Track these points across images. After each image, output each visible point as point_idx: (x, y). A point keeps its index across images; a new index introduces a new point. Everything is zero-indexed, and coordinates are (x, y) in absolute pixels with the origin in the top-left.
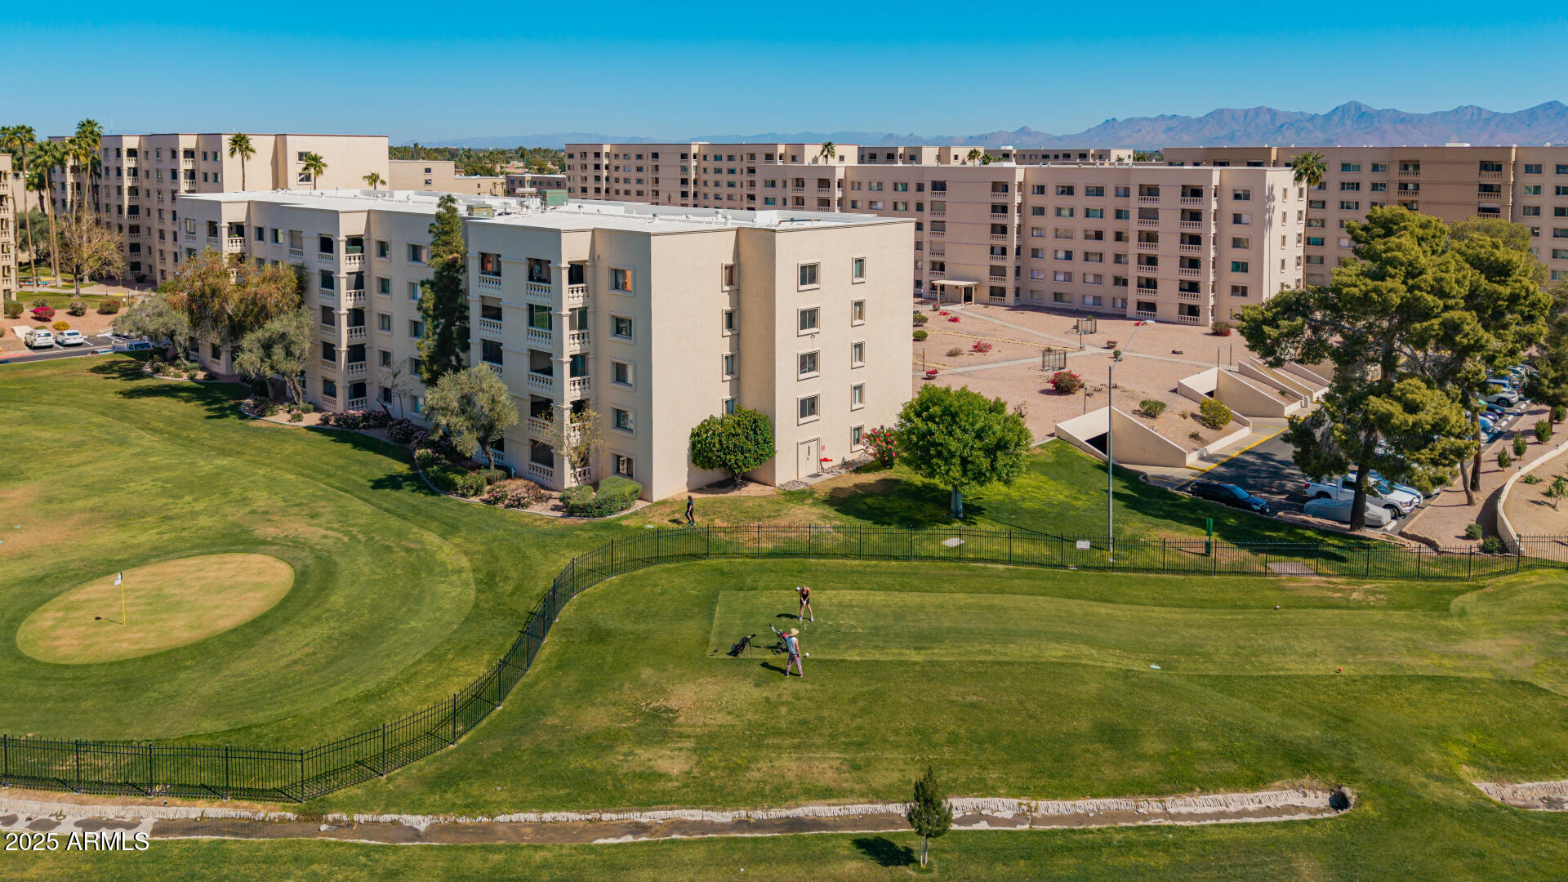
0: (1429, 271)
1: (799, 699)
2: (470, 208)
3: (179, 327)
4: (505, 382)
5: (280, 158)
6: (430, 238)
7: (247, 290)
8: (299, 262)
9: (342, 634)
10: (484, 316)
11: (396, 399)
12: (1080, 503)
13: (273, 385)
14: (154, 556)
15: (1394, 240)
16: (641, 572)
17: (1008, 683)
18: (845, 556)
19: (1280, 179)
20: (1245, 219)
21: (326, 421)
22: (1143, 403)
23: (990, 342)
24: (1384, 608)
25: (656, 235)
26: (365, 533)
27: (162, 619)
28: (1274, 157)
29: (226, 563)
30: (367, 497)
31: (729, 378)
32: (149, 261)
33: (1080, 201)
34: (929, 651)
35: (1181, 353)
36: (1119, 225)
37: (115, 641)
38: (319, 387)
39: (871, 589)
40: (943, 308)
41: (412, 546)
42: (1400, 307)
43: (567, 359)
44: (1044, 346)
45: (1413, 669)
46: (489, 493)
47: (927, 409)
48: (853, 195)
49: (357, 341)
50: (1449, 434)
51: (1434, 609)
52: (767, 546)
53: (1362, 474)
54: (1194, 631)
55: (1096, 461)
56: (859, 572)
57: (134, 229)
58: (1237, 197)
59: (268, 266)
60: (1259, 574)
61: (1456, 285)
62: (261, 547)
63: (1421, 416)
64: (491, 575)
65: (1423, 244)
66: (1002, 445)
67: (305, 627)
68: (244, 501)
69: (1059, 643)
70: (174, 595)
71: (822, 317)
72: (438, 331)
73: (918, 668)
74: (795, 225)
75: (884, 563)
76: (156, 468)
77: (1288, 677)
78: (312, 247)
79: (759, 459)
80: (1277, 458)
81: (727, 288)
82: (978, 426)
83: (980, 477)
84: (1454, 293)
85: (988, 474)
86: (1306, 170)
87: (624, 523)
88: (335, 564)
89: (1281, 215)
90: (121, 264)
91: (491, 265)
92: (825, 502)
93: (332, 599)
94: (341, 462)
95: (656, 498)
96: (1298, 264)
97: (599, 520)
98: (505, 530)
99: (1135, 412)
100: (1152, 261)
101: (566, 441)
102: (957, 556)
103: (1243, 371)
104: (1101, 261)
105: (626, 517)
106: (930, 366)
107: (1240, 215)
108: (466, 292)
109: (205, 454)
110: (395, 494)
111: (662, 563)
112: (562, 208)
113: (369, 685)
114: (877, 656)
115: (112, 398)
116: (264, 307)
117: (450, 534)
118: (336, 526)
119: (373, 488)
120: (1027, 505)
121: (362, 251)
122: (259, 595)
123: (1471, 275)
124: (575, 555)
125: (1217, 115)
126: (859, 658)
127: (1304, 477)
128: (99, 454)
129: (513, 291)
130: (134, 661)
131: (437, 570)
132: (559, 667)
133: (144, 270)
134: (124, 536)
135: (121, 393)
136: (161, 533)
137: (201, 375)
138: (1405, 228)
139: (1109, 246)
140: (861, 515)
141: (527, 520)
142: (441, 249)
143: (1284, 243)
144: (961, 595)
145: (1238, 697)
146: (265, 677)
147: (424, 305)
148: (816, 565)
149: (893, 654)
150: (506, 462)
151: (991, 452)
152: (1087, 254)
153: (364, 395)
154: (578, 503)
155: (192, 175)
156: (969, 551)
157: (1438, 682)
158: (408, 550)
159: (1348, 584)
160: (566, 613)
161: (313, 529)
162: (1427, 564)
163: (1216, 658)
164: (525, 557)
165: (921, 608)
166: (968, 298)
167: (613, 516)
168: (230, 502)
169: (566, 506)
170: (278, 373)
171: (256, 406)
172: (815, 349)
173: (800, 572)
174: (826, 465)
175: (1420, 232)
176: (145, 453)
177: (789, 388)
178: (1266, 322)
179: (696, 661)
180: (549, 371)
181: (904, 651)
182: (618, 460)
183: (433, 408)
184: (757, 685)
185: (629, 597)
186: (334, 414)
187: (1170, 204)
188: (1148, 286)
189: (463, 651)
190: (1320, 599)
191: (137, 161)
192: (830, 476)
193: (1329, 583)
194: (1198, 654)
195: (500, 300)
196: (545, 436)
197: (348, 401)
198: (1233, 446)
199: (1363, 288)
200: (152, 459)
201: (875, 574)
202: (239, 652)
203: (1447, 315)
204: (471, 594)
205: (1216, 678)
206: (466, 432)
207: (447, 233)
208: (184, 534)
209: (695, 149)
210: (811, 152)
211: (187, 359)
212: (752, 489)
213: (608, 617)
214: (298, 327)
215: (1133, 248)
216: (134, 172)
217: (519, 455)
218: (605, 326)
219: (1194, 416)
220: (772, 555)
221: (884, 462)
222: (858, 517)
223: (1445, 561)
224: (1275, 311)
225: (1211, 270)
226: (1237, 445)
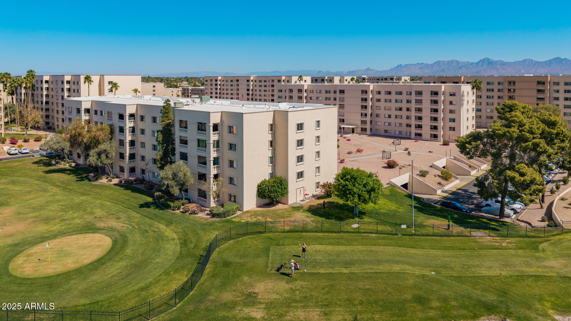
0: (527, 125)
1: (303, 288)
2: (175, 103)
3: (66, 147)
4: (189, 168)
5: (102, 84)
6: (161, 115)
7: (92, 134)
8: (111, 123)
9: (131, 264)
10: (181, 143)
11: (147, 173)
12: (401, 210)
13: (101, 168)
14: (59, 235)
15: (513, 113)
16: (241, 239)
17: (380, 281)
18: (316, 232)
19: (466, 88)
20: (454, 103)
21: (121, 182)
22: (420, 172)
23: (362, 149)
24: (514, 249)
25: (245, 114)
26: (138, 225)
27: (64, 260)
28: (462, 80)
29: (86, 237)
30: (138, 211)
31: (271, 165)
32: (53, 121)
33: (393, 97)
34: (350, 269)
35: (432, 152)
36: (408, 105)
37: (46, 269)
38: (118, 169)
39: (327, 245)
40: (344, 136)
41: (156, 230)
42: (517, 138)
43: (212, 159)
44: (382, 150)
45: (527, 272)
46: (183, 209)
47: (345, 176)
48: (310, 95)
49: (132, 152)
50: (536, 184)
51: (533, 249)
52: (287, 228)
53: (503, 198)
54: (446, 259)
55: (405, 194)
56: (322, 238)
57: (47, 110)
58: (451, 95)
59: (99, 124)
60: (468, 236)
61: (537, 130)
62: (99, 231)
63: (526, 177)
64: (185, 241)
65: (524, 114)
66: (373, 190)
67: (117, 262)
68: (92, 213)
69: (397, 264)
70: (67, 250)
71: (305, 142)
72: (163, 149)
73: (346, 275)
74: (294, 109)
75: (331, 234)
76: (58, 201)
77: (483, 276)
78: (116, 118)
79: (282, 195)
80: (470, 191)
81: (270, 132)
82: (364, 183)
83: (365, 201)
84: (536, 132)
85: (368, 200)
86: (476, 85)
87: (234, 220)
88: (127, 237)
89: (467, 101)
90: (42, 123)
91: (184, 125)
92: (307, 211)
93: (127, 251)
94: (127, 197)
95: (244, 211)
96: (473, 119)
97: (224, 219)
98: (189, 223)
99: (417, 175)
100: (420, 118)
101: (212, 189)
102: (357, 231)
103: (455, 159)
104: (401, 118)
105: (234, 218)
106: (342, 158)
107: (452, 102)
108: (173, 134)
109: (76, 195)
110: (148, 210)
111: (248, 235)
112: (208, 103)
113: (142, 284)
114: (331, 271)
115: (41, 174)
116: (98, 140)
117: (169, 225)
118: (127, 222)
119: (140, 207)
120: (382, 211)
121: (134, 119)
122: (100, 250)
123: (542, 126)
124: (217, 233)
125: (438, 63)
126: (324, 272)
127: (481, 198)
128: (37, 195)
129: (192, 134)
130: (54, 276)
131: (165, 239)
132: (213, 277)
133: (51, 125)
134: (47, 227)
135: (44, 172)
136: (61, 226)
137: (73, 164)
138: (517, 109)
139: (404, 113)
140: (321, 216)
141: (197, 219)
142: (165, 119)
143: (468, 112)
144: (360, 247)
145: (465, 285)
146: (103, 282)
147: (159, 139)
148: (306, 235)
149: (337, 270)
150: (188, 197)
151: (369, 192)
152: (396, 116)
153: (134, 172)
154: (216, 212)
155: (69, 90)
156: (362, 229)
157: (537, 277)
158: (154, 232)
159: (501, 240)
160: (214, 255)
161: (118, 224)
162: (529, 231)
163: (455, 269)
164: (197, 234)
165: (346, 251)
166: (353, 132)
167: (229, 217)
168: (87, 213)
169: (212, 213)
170: (103, 164)
171: (94, 176)
172: (302, 154)
173: (300, 238)
174: (307, 196)
175: (522, 110)
176: (54, 195)
177: (293, 168)
178: (467, 143)
179: (263, 274)
180: (205, 163)
181: (341, 269)
182: (230, 196)
183: (162, 178)
184: (287, 283)
185: (237, 249)
186: (124, 179)
187: (426, 98)
188: (419, 127)
189: (177, 271)
190: (491, 246)
191: (48, 85)
192: (308, 201)
193: (494, 239)
194: (449, 268)
195: (187, 137)
196: (204, 188)
197: (129, 174)
198: (453, 187)
199: (503, 131)
200: (57, 197)
201: (328, 238)
202: (93, 272)
203: (534, 141)
204: (178, 249)
205: (456, 277)
206: (174, 187)
207: (167, 113)
208: (70, 226)
209: (252, 78)
210: (295, 79)
211: (68, 158)
212: (280, 206)
213: (229, 257)
214: (110, 147)
215: (413, 114)
216: (48, 89)
217: (194, 194)
218: (226, 147)
219: (439, 176)
220: (289, 231)
221: (328, 195)
222: (320, 216)
223: (535, 230)
224: (470, 138)
225: (442, 121)
226: (455, 187)
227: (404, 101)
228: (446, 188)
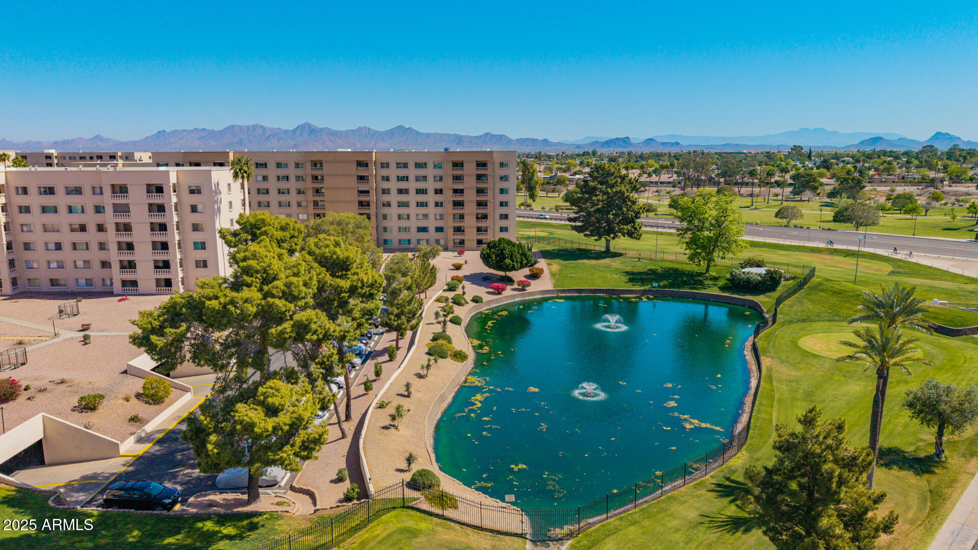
19: (222, 177)
20: (200, 208)
22: (84, 397)
28: (231, 159)
33: (61, 200)
36: (99, 218)
44: (18, 339)
58: (192, 192)
61: (304, 287)
63: (280, 417)
84: (303, 295)
86: (240, 170)
89: (227, 203)
99: (73, 409)
100: (129, 247)
104: (87, 249)
107: (196, 206)
123: (320, 274)
125: (230, 130)
139: (92, 236)
152: (74, 244)
175: (279, 234)
178: (153, 331)
187: (138, 200)
188: (129, 267)
198: (171, 418)
203: (297, 317)
215: (113, 237)
219: (138, 396)
224: (161, 319)
225: (177, 250)
226: (177, 414)
227: (90, 210)
228: (149, 428)
